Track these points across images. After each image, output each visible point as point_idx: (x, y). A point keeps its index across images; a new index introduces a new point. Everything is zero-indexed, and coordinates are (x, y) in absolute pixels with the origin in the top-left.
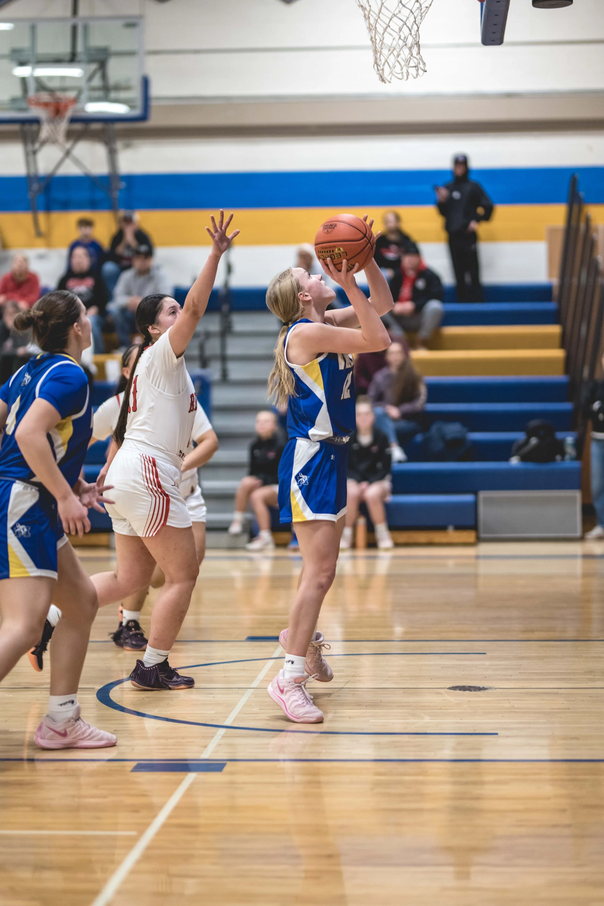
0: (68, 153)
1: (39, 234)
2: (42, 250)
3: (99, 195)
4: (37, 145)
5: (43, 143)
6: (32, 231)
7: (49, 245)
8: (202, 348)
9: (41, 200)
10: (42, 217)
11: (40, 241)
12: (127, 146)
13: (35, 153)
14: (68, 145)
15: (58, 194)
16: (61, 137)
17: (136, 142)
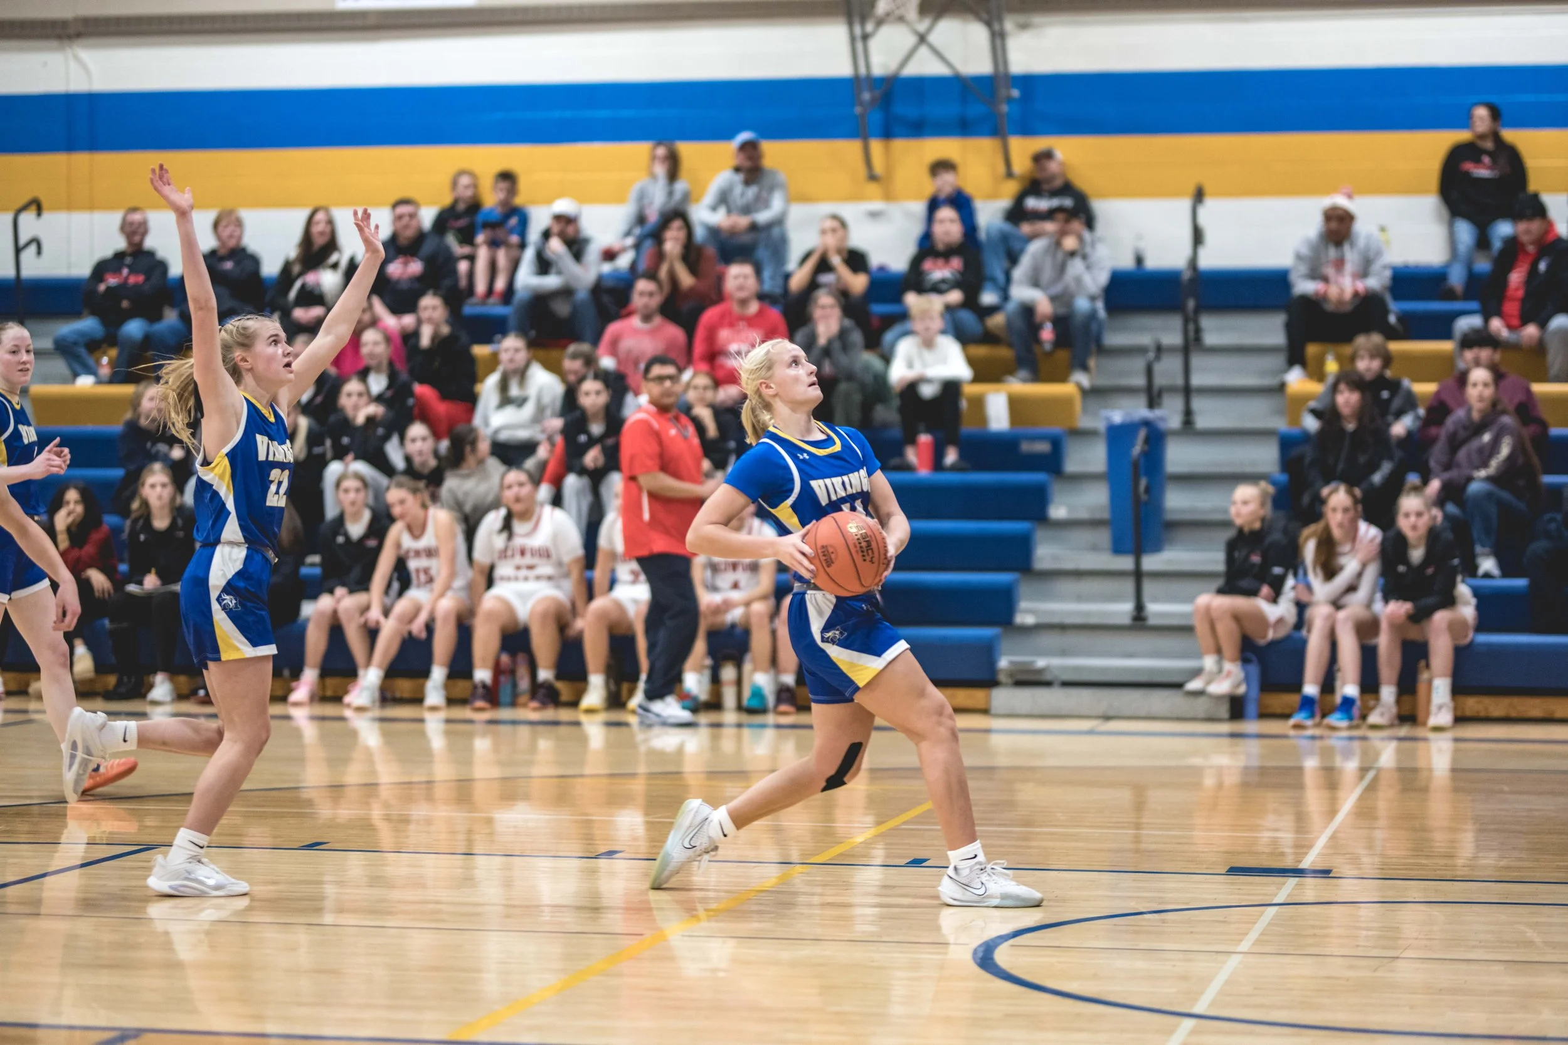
0: (922, 39)
1: (872, 177)
2: (877, 205)
3: (975, 110)
4: (869, 27)
5: (880, 23)
6: (862, 171)
7: (889, 196)
8: (1149, 372)
9: (876, 117)
10: (876, 146)
11: (873, 188)
12: (1024, 27)
13: (865, 37)
14: (922, 27)
15: (904, 109)
16: (912, 14)
17: (1037, 19)
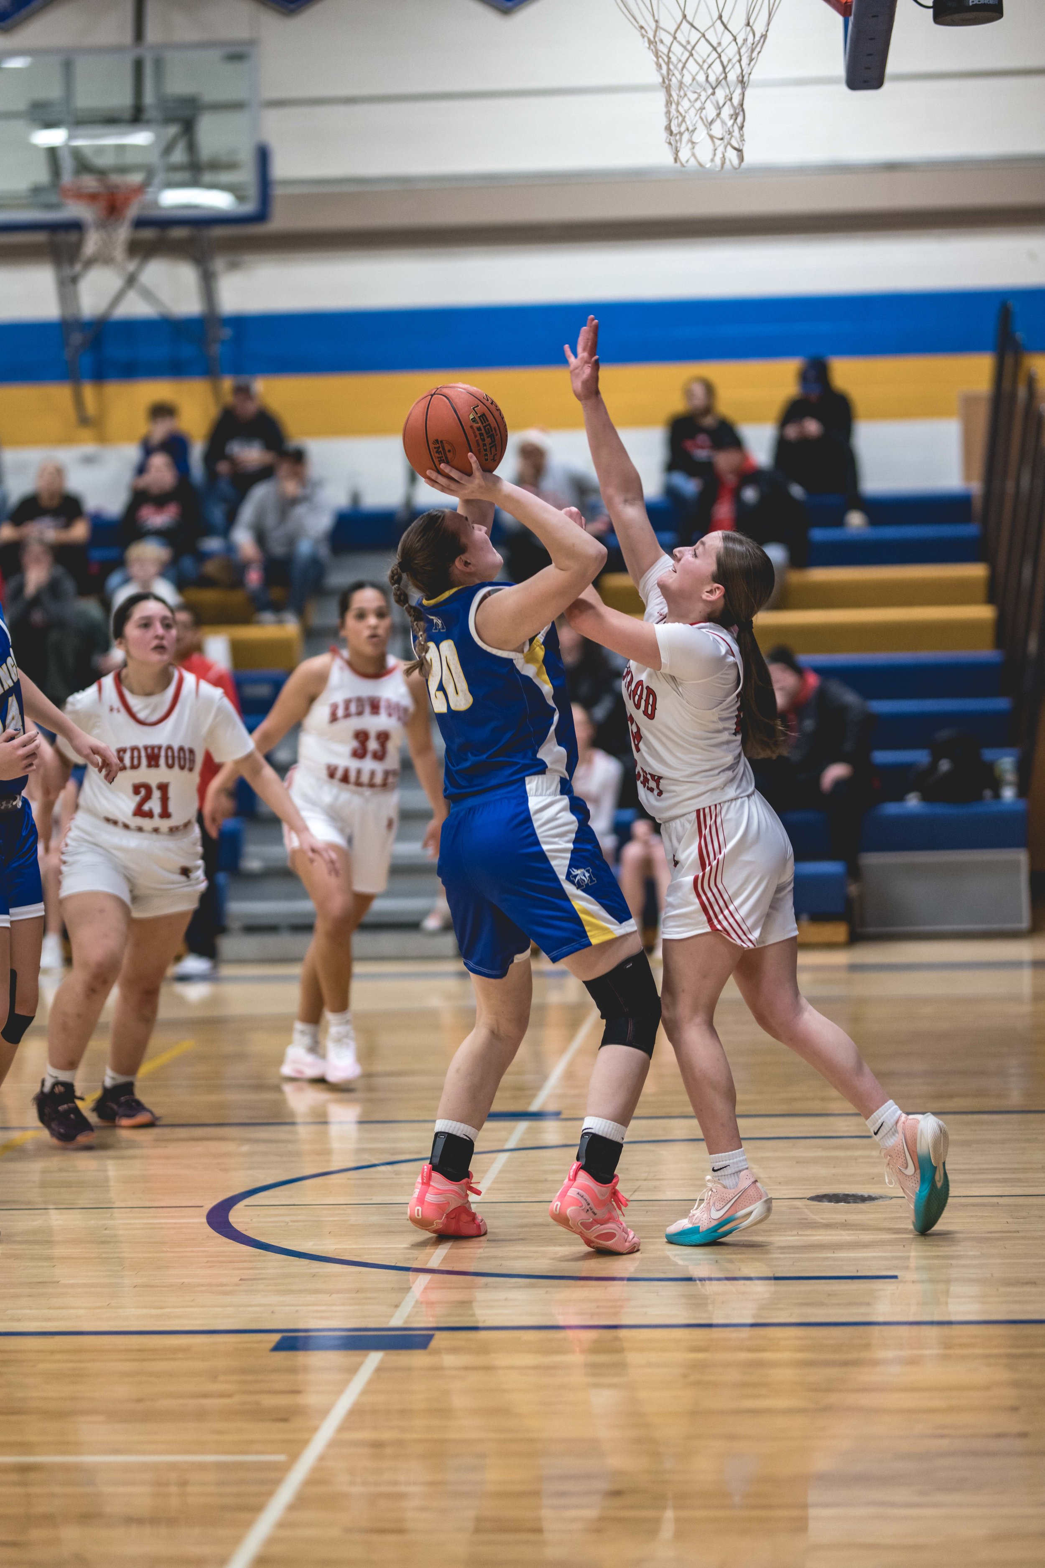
0: (131, 280)
1: (84, 420)
2: (89, 448)
3: (187, 351)
4: (78, 268)
5: (89, 263)
6: (73, 416)
7: (102, 439)
9: (86, 360)
10: (89, 391)
11: (86, 433)
12: (234, 266)
13: (74, 280)
14: (131, 266)
15: (115, 352)
16: (119, 253)
17: (248, 258)
